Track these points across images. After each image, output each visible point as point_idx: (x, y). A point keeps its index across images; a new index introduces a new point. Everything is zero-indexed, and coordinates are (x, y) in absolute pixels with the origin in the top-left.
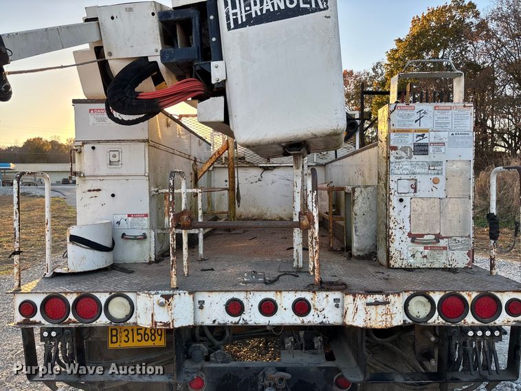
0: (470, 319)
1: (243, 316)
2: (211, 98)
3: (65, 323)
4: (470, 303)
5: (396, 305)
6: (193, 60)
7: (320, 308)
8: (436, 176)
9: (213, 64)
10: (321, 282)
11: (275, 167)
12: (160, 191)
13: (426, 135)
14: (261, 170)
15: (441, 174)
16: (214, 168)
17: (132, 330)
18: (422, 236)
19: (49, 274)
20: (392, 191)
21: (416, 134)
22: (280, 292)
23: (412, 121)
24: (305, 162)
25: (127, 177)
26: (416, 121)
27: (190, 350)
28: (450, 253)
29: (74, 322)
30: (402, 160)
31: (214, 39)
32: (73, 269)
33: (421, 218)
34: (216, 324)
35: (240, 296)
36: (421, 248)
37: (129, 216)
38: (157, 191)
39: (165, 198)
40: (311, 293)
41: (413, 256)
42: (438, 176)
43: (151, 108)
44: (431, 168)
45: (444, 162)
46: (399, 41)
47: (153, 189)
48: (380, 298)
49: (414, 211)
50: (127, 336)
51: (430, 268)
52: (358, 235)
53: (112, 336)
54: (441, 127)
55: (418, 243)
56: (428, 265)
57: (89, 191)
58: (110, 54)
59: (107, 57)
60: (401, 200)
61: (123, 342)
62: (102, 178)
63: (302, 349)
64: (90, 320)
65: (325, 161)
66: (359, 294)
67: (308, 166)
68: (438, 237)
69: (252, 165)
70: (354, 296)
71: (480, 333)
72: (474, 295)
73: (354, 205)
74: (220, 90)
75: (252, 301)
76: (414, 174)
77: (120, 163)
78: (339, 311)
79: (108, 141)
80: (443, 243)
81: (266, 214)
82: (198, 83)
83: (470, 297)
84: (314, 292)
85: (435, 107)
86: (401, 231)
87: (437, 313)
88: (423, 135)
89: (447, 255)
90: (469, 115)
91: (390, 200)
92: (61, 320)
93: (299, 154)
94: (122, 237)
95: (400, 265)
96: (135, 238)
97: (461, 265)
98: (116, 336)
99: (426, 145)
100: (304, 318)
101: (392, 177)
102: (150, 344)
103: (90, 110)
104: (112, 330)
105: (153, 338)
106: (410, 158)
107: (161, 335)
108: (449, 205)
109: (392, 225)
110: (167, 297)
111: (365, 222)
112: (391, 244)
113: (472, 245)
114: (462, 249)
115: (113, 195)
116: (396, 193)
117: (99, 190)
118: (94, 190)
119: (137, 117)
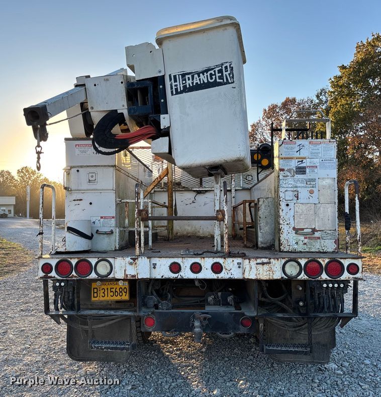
0: (324, 276)
1: (180, 273)
2: (160, 138)
3: (70, 277)
4: (324, 266)
5: (276, 266)
6: (149, 114)
7: (228, 268)
8: (311, 189)
9: (162, 116)
10: (230, 253)
11: (206, 191)
12: (122, 201)
13: (304, 161)
14: (194, 194)
15: (315, 187)
16: (155, 191)
17: (107, 289)
18: (303, 229)
19: (53, 252)
20: (281, 199)
21: (297, 160)
22: (204, 258)
23: (294, 152)
24: (233, 186)
25: (101, 191)
26: (297, 152)
27: (145, 300)
28: (322, 241)
29: (76, 277)
30: (288, 178)
31: (162, 101)
32: (69, 249)
33: (301, 217)
34: (164, 278)
35: (179, 260)
36: (302, 238)
37: (102, 218)
38: (121, 201)
39: (126, 206)
40: (223, 259)
41: (297, 243)
42: (312, 189)
43: (123, 145)
44: (308, 183)
45: (317, 179)
46: (343, 67)
47: (117, 199)
48: (265, 260)
49: (297, 212)
50: (104, 293)
51: (309, 252)
52: (261, 233)
53: (94, 293)
54: (314, 155)
55: (300, 234)
56: (307, 250)
57: (74, 200)
58: (92, 108)
59: (90, 110)
60: (287, 205)
61: (101, 296)
62: (83, 191)
63: (220, 305)
64: (85, 276)
65: (250, 186)
66: (252, 258)
67: (236, 190)
68: (314, 230)
69: (187, 189)
70: (249, 260)
71: (331, 285)
72: (327, 260)
73: (259, 211)
74: (166, 133)
75: (186, 264)
76: (296, 187)
77: (96, 181)
78: (240, 270)
79: (88, 166)
80: (317, 234)
81: (199, 232)
82: (152, 129)
83: (324, 262)
84: (225, 258)
85: (310, 142)
86: (288, 226)
87: (303, 272)
88: (302, 161)
89: (320, 242)
90: (333, 148)
91: (280, 205)
92: (67, 275)
93: (218, 174)
94: (97, 233)
95: (288, 249)
96: (106, 233)
97: (330, 250)
98: (97, 293)
99: (305, 168)
100: (218, 275)
101: (281, 189)
102: (119, 298)
103: (76, 145)
104: (94, 289)
105: (121, 294)
106: (293, 176)
107: (126, 292)
108: (321, 209)
109: (281, 222)
110: (134, 260)
111: (267, 223)
112: (281, 235)
113: (338, 236)
114: (331, 239)
115: (91, 204)
116: (284, 200)
117: (81, 200)
118: (77, 200)
119: (114, 150)
